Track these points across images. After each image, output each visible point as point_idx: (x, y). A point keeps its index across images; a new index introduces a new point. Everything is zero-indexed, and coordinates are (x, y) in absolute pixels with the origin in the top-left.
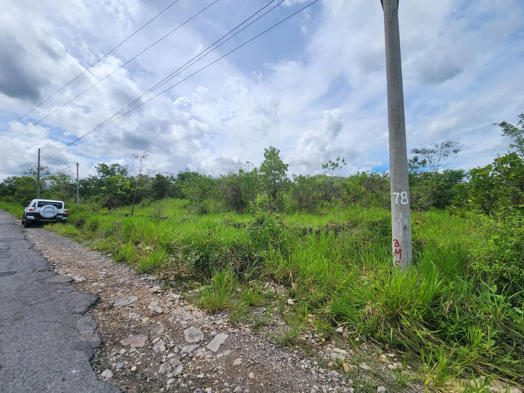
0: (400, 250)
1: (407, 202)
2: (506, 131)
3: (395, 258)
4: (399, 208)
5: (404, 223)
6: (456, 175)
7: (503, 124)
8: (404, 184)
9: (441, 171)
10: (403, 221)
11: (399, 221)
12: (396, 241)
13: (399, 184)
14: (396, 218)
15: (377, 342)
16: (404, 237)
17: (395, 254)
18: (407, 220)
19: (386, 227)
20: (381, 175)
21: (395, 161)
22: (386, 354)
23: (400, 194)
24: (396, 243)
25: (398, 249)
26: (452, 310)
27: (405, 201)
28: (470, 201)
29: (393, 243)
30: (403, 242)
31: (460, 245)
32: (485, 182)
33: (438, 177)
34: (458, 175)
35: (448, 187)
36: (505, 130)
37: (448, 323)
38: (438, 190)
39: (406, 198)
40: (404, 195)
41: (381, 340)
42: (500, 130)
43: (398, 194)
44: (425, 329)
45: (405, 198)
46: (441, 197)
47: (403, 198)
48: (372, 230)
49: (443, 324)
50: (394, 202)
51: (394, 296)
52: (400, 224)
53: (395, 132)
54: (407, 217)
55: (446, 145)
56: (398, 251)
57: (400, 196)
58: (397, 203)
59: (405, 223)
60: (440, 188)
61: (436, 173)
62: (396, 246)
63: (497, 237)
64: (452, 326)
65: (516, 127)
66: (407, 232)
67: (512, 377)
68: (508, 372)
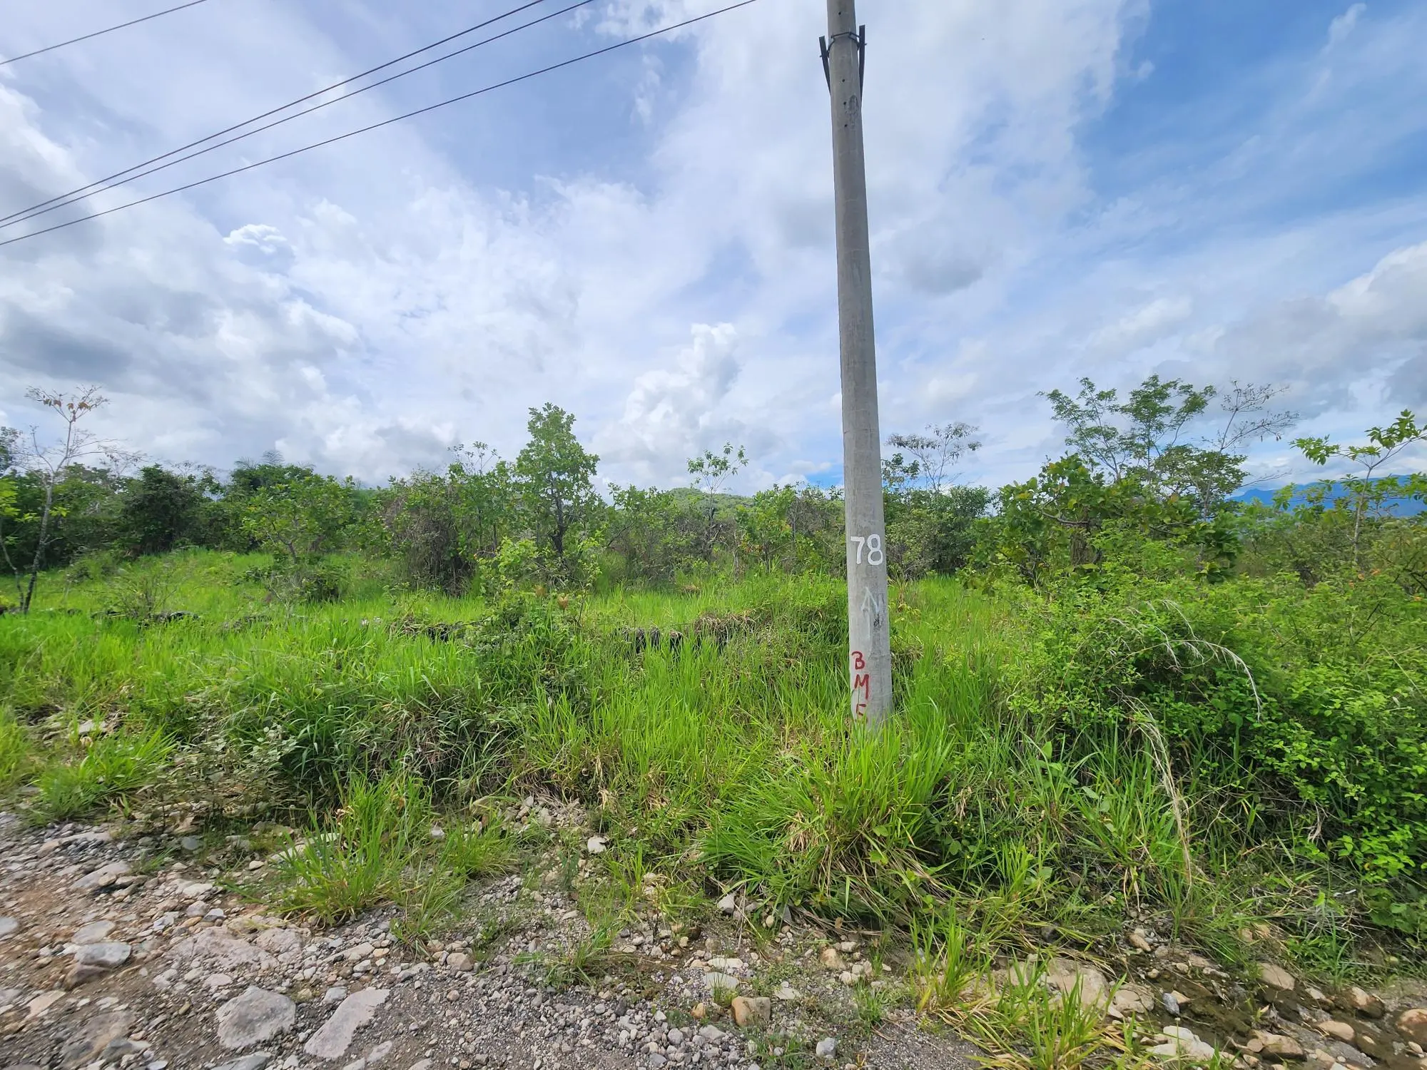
0: (867, 677)
1: (881, 561)
2: (1059, 408)
3: (856, 697)
4: (865, 576)
5: (874, 610)
6: (973, 500)
7: (1055, 395)
8: (873, 516)
9: (946, 491)
10: (873, 606)
11: (863, 608)
12: (858, 656)
13: (864, 515)
14: (859, 599)
15: (815, 917)
16: (874, 643)
17: (856, 686)
18: (880, 602)
19: (836, 621)
20: (827, 494)
21: (856, 461)
22: (837, 945)
23: (866, 539)
24: (857, 660)
25: (862, 673)
26: (971, 811)
27: (876, 556)
28: (1000, 556)
29: (852, 659)
30: (872, 657)
31: (983, 658)
32: (1026, 516)
33: (942, 503)
34: (977, 500)
35: (959, 526)
36: (1058, 407)
37: (964, 842)
38: (940, 532)
39: (878, 549)
40: (874, 542)
41: (826, 912)
42: (1050, 405)
43: (861, 540)
44: (918, 865)
45: (876, 550)
46: (946, 547)
47: (873, 550)
48: (806, 631)
49: (955, 847)
50: (854, 559)
51: (852, 793)
52: (867, 614)
53: (856, 391)
54: (880, 597)
55: (956, 432)
56: (862, 679)
57: (865, 545)
58: (859, 562)
59: (877, 611)
60: (944, 528)
61: (937, 492)
62: (857, 668)
63: (1050, 635)
64: (971, 848)
65: (1076, 403)
66: (881, 632)
67: (1085, 945)
68: (1076, 934)
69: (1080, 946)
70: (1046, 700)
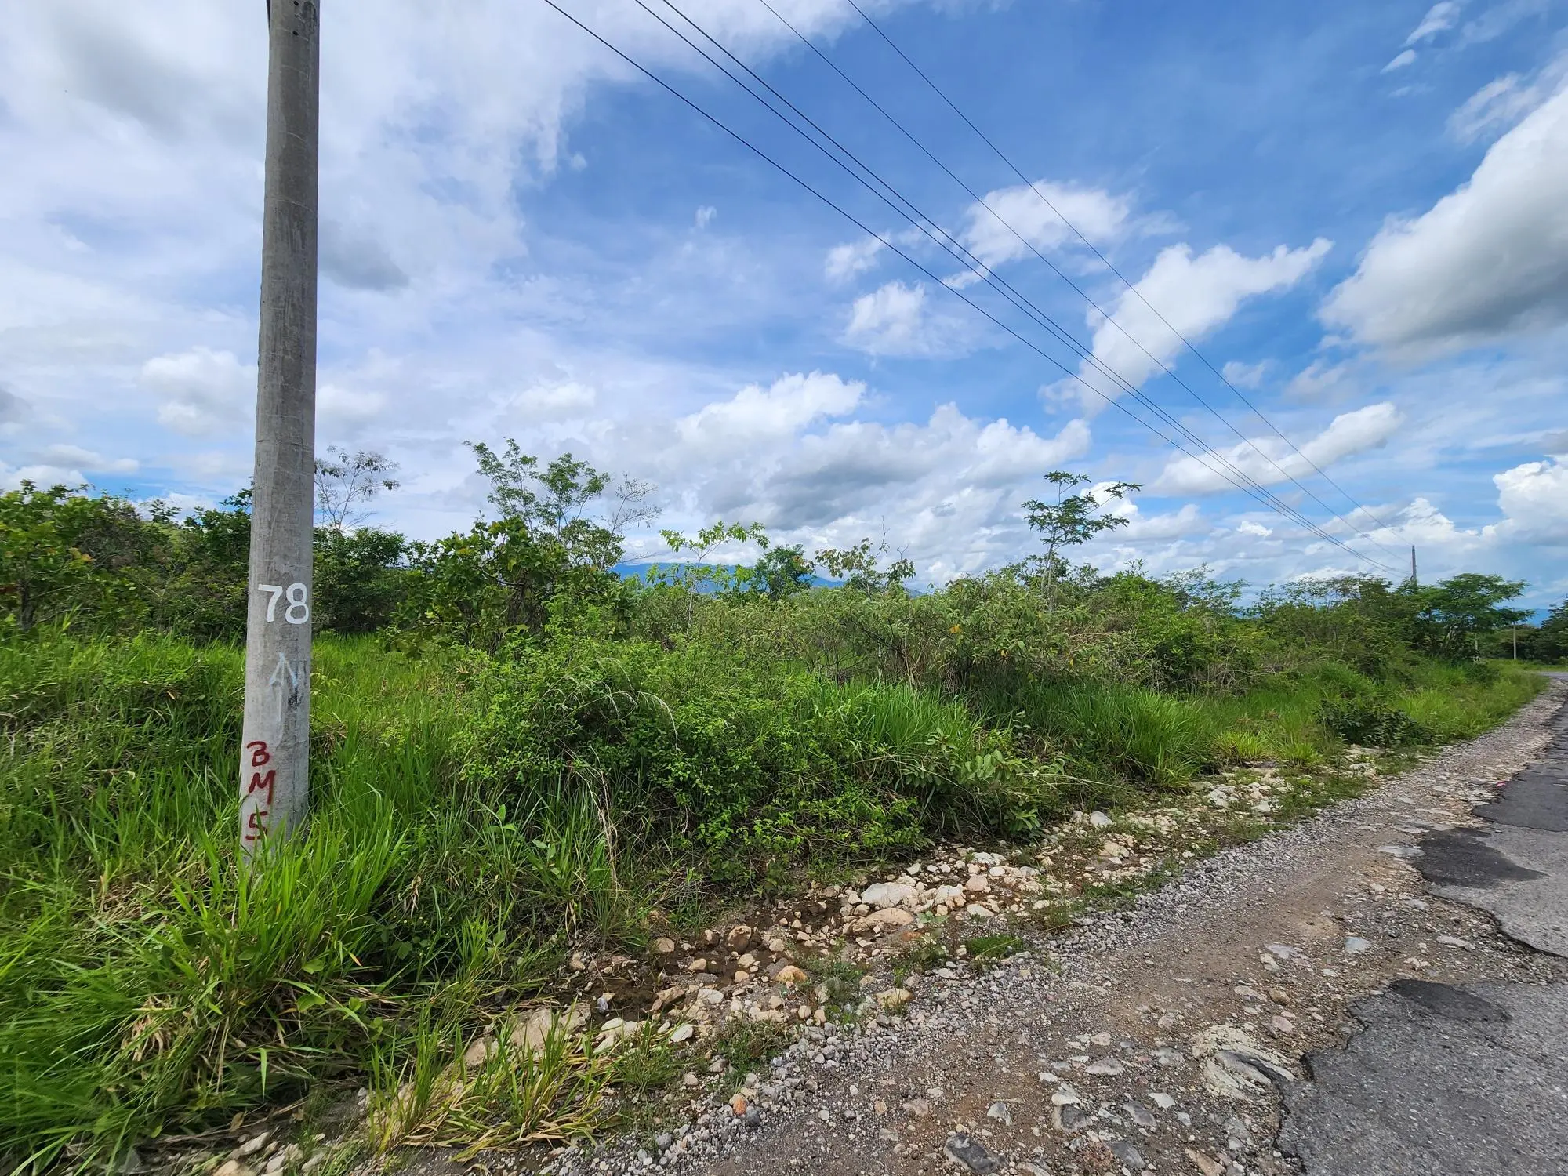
0: (271, 775)
1: (305, 619)
2: (485, 463)
3: (250, 804)
4: (278, 638)
5: (290, 684)
6: (385, 547)
7: (481, 449)
8: (299, 559)
9: (349, 532)
10: (288, 678)
11: (274, 678)
12: (259, 747)
13: (285, 557)
14: (266, 670)
15: (191, 1136)
16: (287, 728)
17: (251, 789)
18: (301, 672)
19: (203, 703)
21: (277, 483)
23: (285, 589)
24: (257, 754)
25: (263, 771)
27: (299, 612)
28: (430, 615)
29: (247, 754)
30: (283, 746)
31: (430, 727)
32: (467, 572)
33: (343, 547)
34: (390, 547)
35: (366, 576)
36: (483, 462)
37: (415, 939)
38: (339, 581)
39: (302, 603)
40: (298, 594)
41: (217, 1117)
43: (278, 590)
44: (363, 989)
45: (299, 604)
46: (344, 600)
47: (294, 604)
48: (141, 722)
49: (404, 949)
50: (260, 616)
51: (270, 932)
52: (278, 688)
53: (284, 389)
54: (301, 665)
55: (369, 463)
56: (263, 779)
57: (283, 598)
58: (271, 618)
59: (295, 685)
60: (345, 577)
61: (337, 532)
62: (255, 764)
64: (424, 944)
65: (501, 461)
66: (298, 711)
67: (537, 989)
68: (528, 984)
69: (531, 993)
70: (499, 763)
